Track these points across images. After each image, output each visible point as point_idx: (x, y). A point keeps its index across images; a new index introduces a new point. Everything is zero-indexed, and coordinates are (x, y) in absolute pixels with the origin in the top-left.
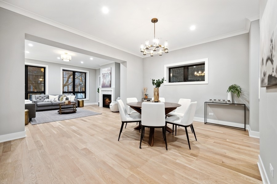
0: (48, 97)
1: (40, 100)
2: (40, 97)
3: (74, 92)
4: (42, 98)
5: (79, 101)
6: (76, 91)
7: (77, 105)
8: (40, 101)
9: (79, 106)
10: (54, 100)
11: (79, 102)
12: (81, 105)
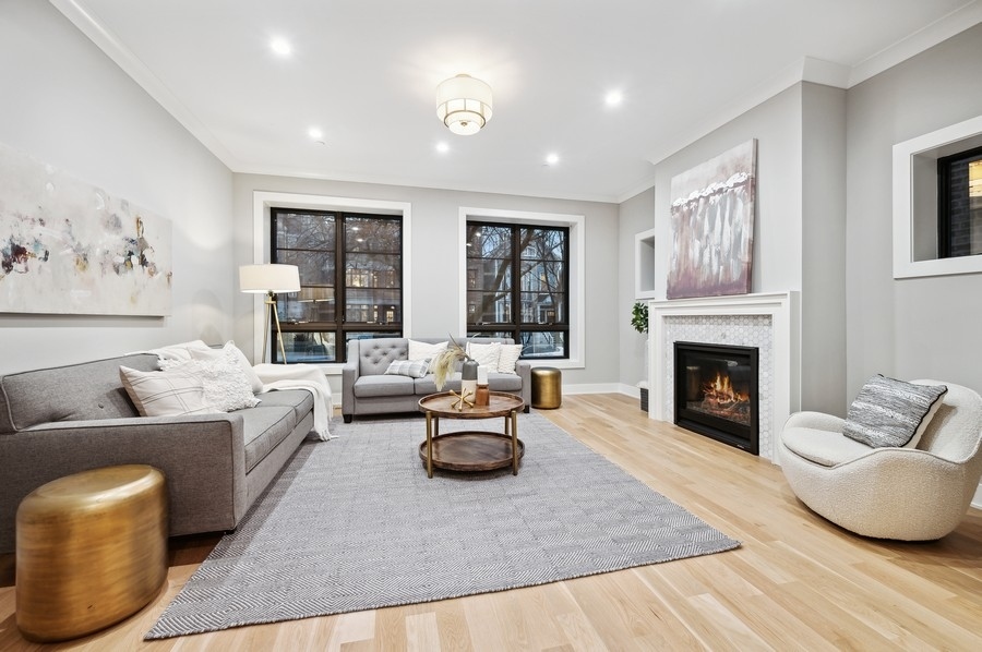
0: (404, 354)
1: (376, 362)
2: (376, 347)
3: (516, 330)
4: (385, 354)
5: (540, 372)
6: (525, 320)
7: (527, 399)
8: (375, 367)
9: (536, 401)
10: (424, 368)
11: (535, 380)
12: (547, 397)
